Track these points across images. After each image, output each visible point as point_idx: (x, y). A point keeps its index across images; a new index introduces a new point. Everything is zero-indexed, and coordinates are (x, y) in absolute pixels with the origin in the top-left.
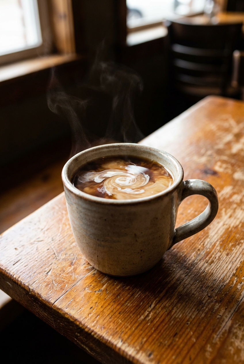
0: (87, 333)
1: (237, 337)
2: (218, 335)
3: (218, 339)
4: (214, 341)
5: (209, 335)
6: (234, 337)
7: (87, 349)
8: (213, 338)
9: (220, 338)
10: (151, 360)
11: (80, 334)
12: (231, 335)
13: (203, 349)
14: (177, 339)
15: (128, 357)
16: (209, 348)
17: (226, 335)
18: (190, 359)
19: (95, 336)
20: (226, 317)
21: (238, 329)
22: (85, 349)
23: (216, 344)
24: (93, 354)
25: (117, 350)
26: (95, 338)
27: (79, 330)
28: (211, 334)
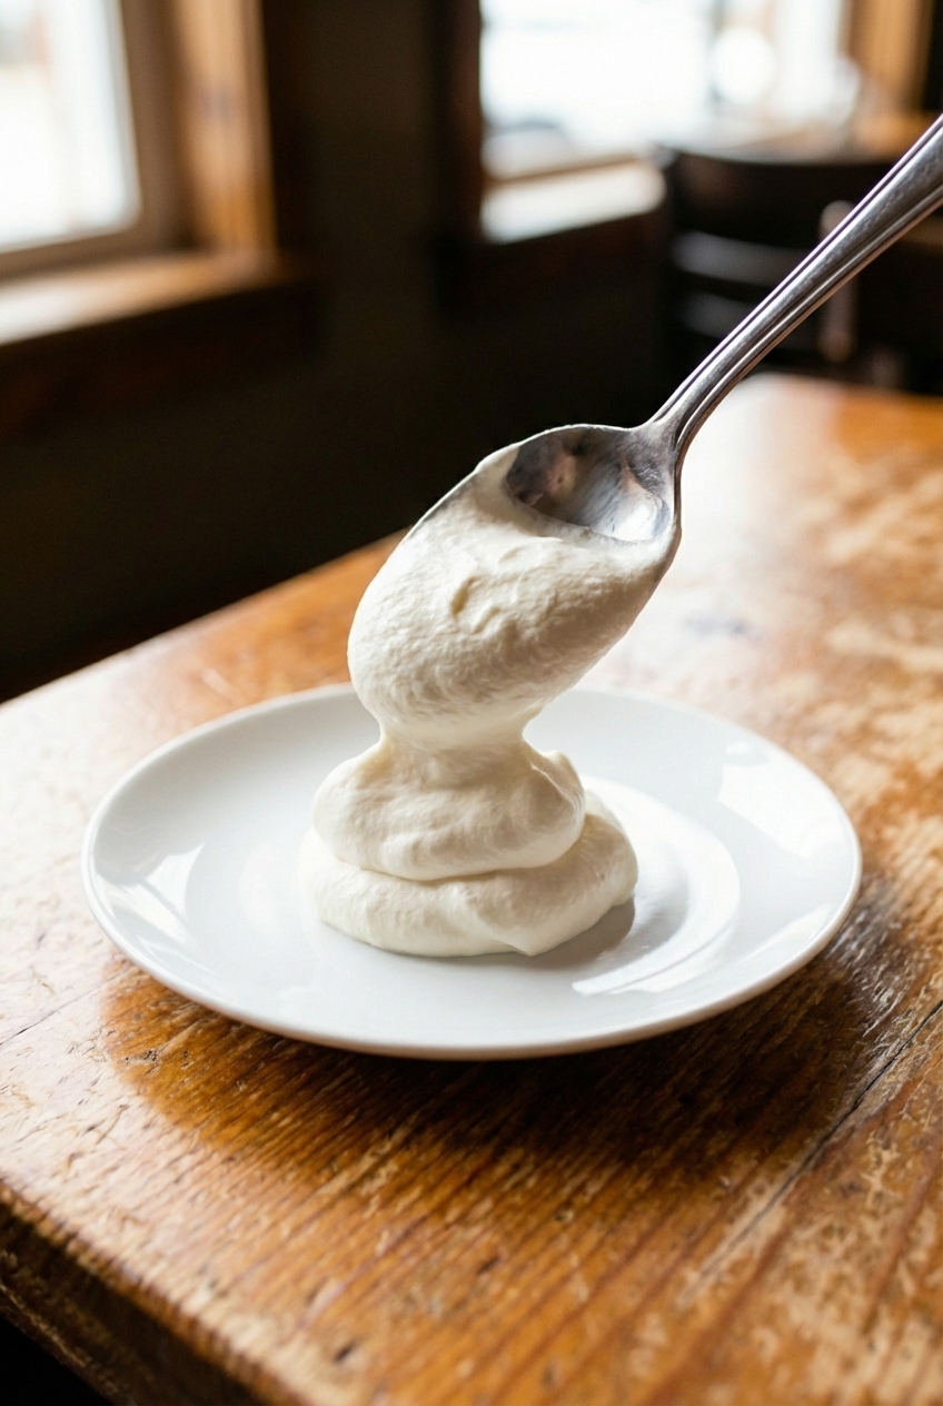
0: (45, 1243)
1: (801, 1285)
2: (705, 1274)
3: (703, 1292)
4: (681, 1301)
5: (659, 1271)
6: (789, 1286)
7: (56, 1338)
8: (682, 1283)
9: (718, 1285)
10: (343, 1380)
11: (17, 1254)
12: (773, 1276)
13: (623, 1335)
14: (495, 1288)
15: (230, 1365)
16: (653, 1331)
17: (748, 1272)
18: (547, 1378)
19: (84, 1260)
20: (760, 1191)
21: (813, 1247)
22: (47, 1340)
23: (692, 1311)
24: (82, 1364)
25: (181, 1329)
26: (84, 1273)
27: (11, 1231)
28: (673, 1270)
